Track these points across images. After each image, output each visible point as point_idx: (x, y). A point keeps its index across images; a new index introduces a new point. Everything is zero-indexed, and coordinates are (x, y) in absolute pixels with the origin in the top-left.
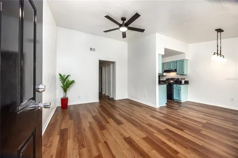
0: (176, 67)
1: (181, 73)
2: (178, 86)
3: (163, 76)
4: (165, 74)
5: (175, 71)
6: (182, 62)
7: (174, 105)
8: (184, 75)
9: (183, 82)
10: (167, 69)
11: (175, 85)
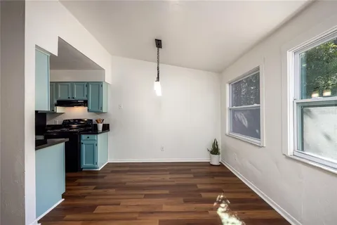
0: (87, 96)
1: (96, 109)
2: (91, 136)
3: (53, 114)
5: (85, 103)
6: (99, 85)
7: (84, 191)
8: (102, 113)
9: (100, 126)
10: (65, 98)
11: (84, 137)
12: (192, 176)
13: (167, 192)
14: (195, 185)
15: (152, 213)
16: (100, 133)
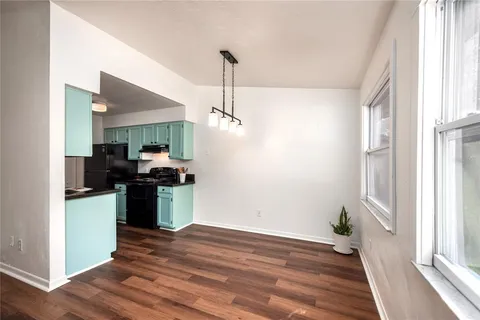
0: (169, 140)
1: (177, 156)
2: (166, 189)
4: (145, 156)
5: (167, 148)
6: (180, 126)
8: (183, 160)
9: (183, 177)
10: (149, 143)
11: (160, 188)
12: (283, 262)
13: (224, 279)
14: (274, 280)
15: (176, 304)
16: (183, 184)
